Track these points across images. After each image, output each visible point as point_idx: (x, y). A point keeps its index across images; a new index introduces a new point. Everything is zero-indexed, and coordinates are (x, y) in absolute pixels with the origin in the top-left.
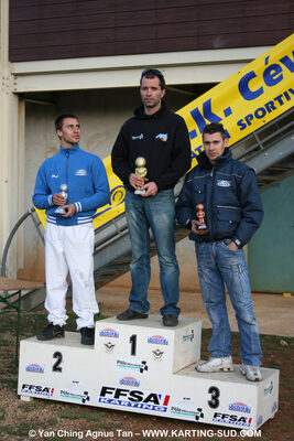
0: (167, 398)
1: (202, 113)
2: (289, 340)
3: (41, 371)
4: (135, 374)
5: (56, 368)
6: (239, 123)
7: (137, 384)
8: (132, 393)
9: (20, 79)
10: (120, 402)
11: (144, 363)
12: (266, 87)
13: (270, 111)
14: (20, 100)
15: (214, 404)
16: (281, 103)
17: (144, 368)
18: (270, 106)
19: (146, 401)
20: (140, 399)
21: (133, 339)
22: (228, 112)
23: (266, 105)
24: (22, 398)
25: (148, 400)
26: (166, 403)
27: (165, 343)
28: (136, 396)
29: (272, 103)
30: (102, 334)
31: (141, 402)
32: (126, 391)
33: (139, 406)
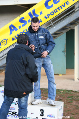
1: (32, 14)
2: (64, 91)
6: (45, 17)
7: (14, 109)
8: (13, 113)
12: (54, 4)
13: (55, 13)
15: (42, 115)
16: (59, 10)
18: (56, 11)
19: (18, 115)
20: (16, 114)
22: (41, 13)
23: (54, 11)
29: (56, 10)
31: (16, 116)
32: (10, 112)
33: (15, 117)
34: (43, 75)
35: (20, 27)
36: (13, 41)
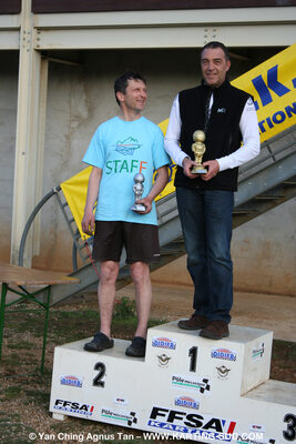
0: (233, 425)
1: (266, 82)
3: (79, 385)
4: (194, 394)
5: (98, 382)
7: (196, 406)
8: (190, 417)
9: (44, 35)
10: (174, 427)
11: (205, 381)
14: (43, 59)
15: (290, 435)
17: (205, 387)
20: (199, 424)
21: (193, 352)
24: (54, 416)
25: (208, 426)
26: (231, 430)
27: (233, 358)
30: (155, 344)
31: (200, 428)
32: (181, 413)
34: (286, 295)
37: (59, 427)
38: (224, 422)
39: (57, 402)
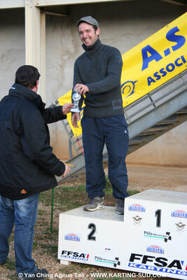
3: (78, 239)
4: (160, 243)
5: (91, 237)
7: (162, 252)
8: (158, 260)
10: (147, 267)
11: (168, 233)
14: (42, 13)
17: (168, 238)
19: (170, 266)
20: (165, 264)
21: (158, 213)
24: (61, 262)
25: (171, 265)
28: (161, 262)
30: (131, 209)
31: (166, 267)
32: (152, 257)
33: (164, 270)
35: (167, 52)
36: (149, 84)
37: (65, 270)
38: (183, 262)
39: (63, 252)
